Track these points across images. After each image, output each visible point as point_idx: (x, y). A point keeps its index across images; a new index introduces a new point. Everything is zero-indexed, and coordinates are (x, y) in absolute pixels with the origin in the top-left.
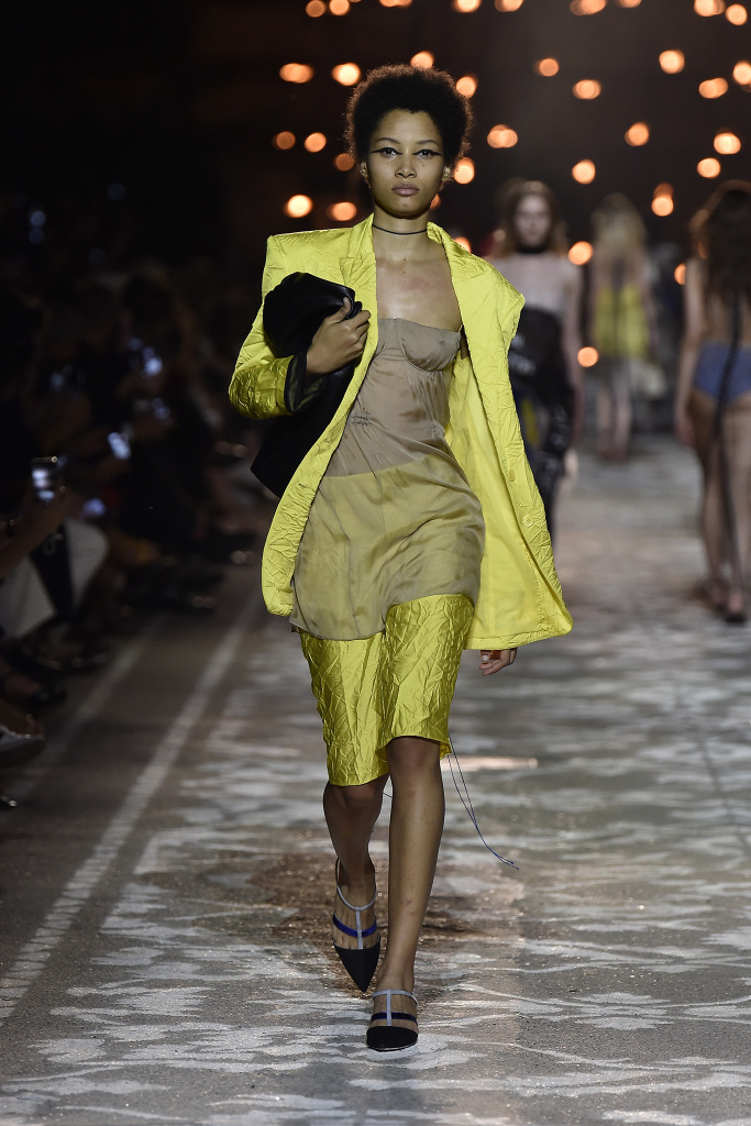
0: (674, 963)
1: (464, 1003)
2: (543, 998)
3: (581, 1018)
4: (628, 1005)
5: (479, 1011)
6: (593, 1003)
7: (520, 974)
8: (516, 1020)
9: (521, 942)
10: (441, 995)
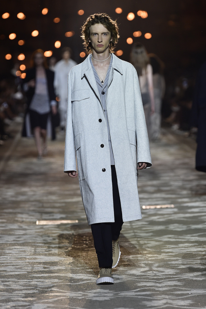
0: (116, 280)
1: (53, 294)
2: (77, 292)
3: (88, 298)
4: (102, 293)
5: (57, 296)
6: (92, 293)
7: (70, 285)
8: (68, 299)
9: (71, 275)
10: (46, 292)
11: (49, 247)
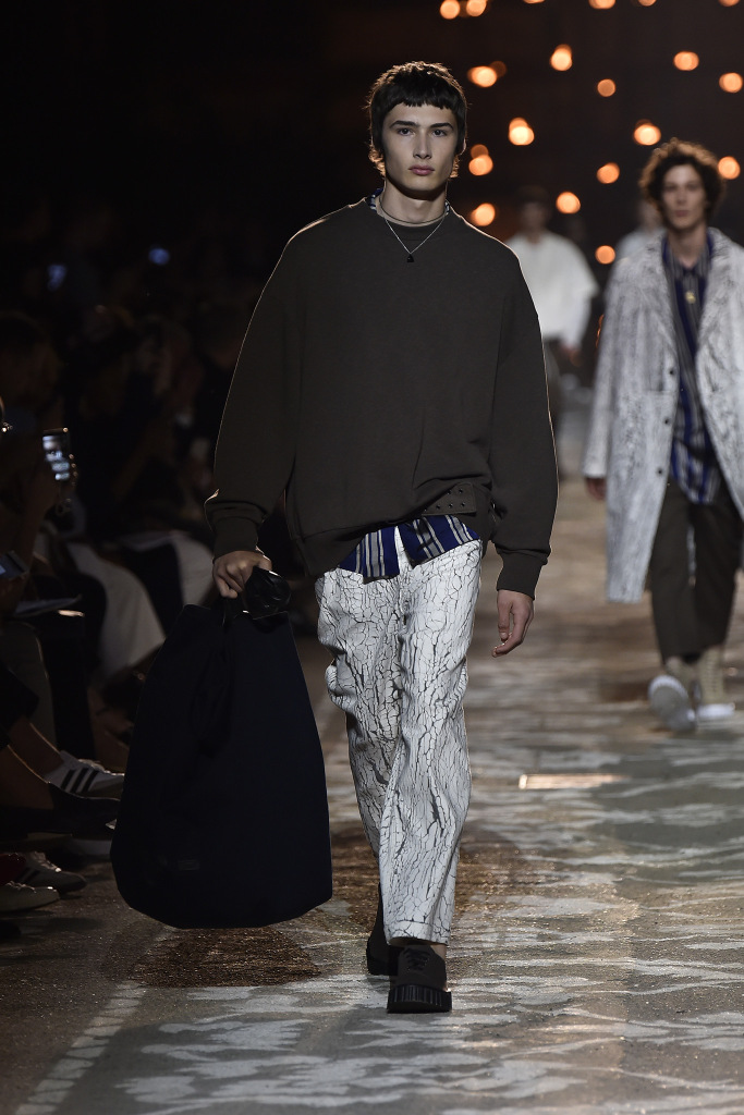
1: (567, 1028)
2: (650, 1020)
3: (686, 1040)
4: (738, 1025)
5: (581, 1035)
6: (700, 1024)
7: (628, 997)
8: (621, 1043)
9: (630, 963)
10: (545, 1020)
11: (560, 867)
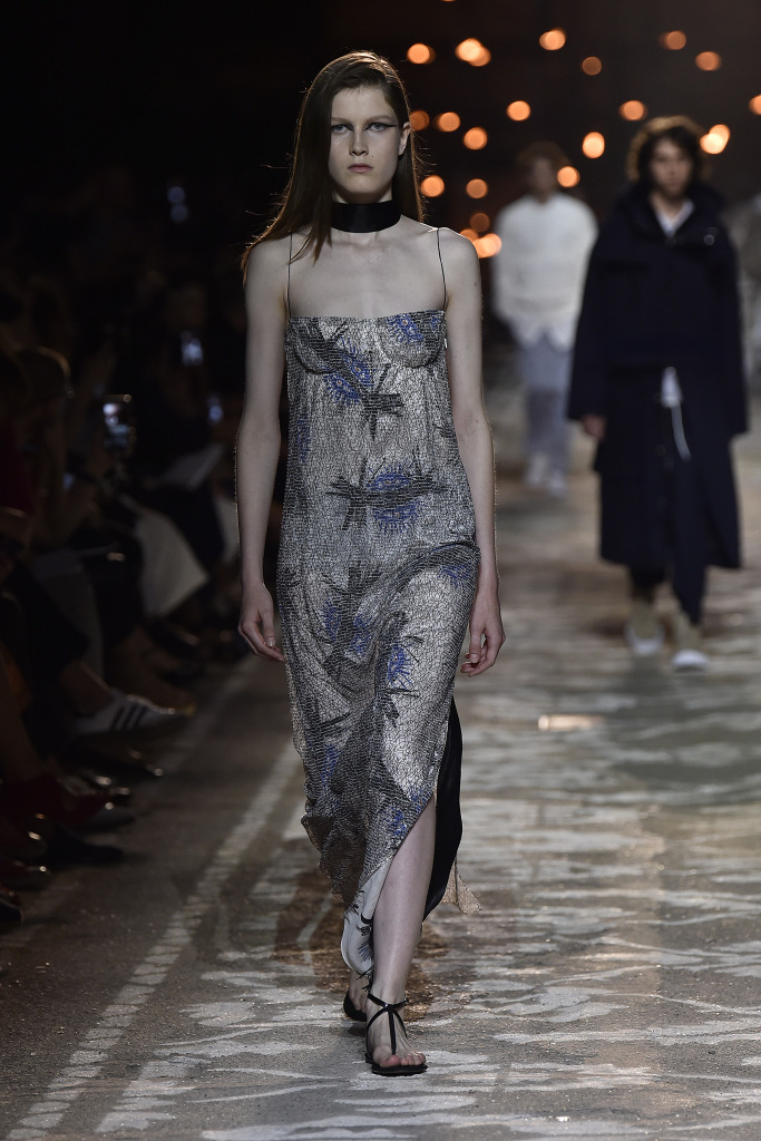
1: (606, 956)
3: (720, 968)
5: (620, 963)
6: (732, 952)
7: (660, 926)
8: (658, 971)
9: (660, 895)
10: (583, 949)
